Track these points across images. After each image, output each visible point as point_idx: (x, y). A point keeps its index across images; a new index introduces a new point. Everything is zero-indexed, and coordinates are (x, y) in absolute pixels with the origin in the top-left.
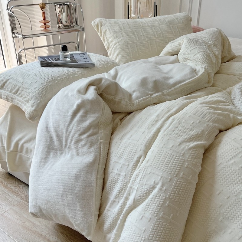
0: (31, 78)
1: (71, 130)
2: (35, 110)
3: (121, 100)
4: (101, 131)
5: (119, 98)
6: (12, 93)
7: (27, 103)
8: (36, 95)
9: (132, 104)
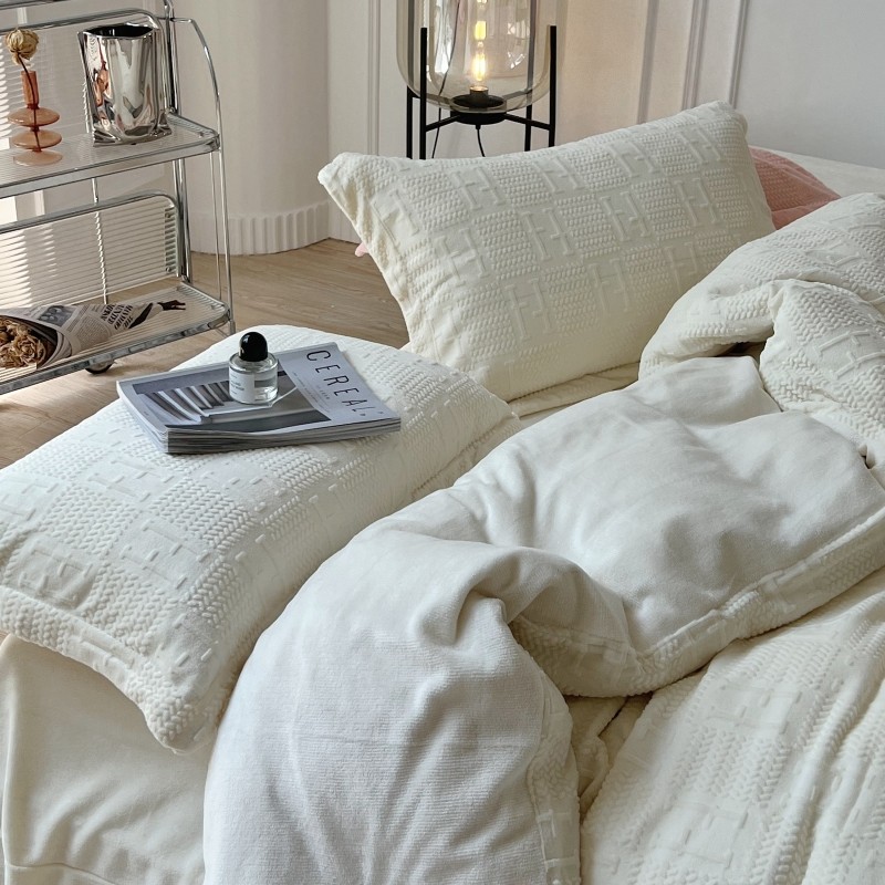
0: (146, 529)
1: (408, 815)
2: (190, 698)
3: (604, 647)
4: (545, 815)
5: (594, 640)
6: (54, 601)
7: (141, 659)
8: (189, 624)
9: (648, 657)
